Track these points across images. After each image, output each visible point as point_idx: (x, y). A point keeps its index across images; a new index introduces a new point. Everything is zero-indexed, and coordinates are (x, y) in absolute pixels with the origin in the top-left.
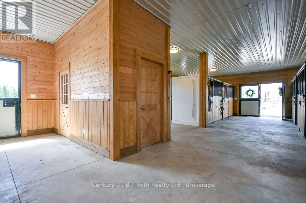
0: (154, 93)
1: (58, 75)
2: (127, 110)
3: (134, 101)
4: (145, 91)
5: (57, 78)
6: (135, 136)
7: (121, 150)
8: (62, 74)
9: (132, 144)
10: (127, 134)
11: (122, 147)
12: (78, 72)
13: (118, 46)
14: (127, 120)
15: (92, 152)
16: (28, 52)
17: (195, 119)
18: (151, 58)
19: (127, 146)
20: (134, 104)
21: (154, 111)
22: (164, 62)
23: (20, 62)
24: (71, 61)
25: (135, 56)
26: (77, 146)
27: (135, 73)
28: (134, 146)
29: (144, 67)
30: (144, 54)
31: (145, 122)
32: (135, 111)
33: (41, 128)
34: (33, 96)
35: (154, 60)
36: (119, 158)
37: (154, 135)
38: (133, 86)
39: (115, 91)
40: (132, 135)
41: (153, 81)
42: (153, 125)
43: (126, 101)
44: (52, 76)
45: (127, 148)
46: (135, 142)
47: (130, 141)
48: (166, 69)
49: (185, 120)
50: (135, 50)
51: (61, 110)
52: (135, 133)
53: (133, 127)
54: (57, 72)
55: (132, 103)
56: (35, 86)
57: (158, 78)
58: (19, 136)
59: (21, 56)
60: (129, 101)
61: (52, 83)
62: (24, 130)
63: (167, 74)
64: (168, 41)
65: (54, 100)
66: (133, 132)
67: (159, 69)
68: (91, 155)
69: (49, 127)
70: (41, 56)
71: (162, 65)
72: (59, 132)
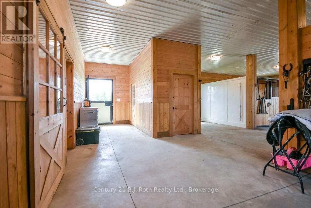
0: (185, 97)
1: (131, 86)
2: (162, 108)
3: (167, 103)
4: (178, 96)
5: (131, 88)
6: (168, 126)
7: (158, 133)
8: (133, 86)
9: (166, 130)
10: (162, 123)
11: (159, 131)
12: (139, 85)
13: (156, 70)
14: (162, 115)
15: (144, 134)
16: (116, 73)
17: (242, 121)
18: (182, 73)
19: (162, 131)
20: (167, 105)
21: (185, 111)
22: (194, 73)
23: (112, 80)
24: (137, 78)
25: (168, 74)
26: (139, 130)
27: (168, 85)
28: (167, 132)
29: (177, 79)
30: (175, 71)
31: (178, 118)
32: (168, 110)
33: (122, 120)
34: (119, 100)
35: (185, 73)
36: (157, 137)
37: (186, 128)
38: (167, 93)
39: (154, 97)
40: (166, 125)
41: (185, 89)
42: (185, 121)
43: (162, 103)
44: (128, 87)
45: (162, 132)
46: (168, 129)
47: (165, 128)
48: (196, 78)
49: (233, 121)
50: (168, 70)
51: (132, 109)
52: (168, 124)
53: (166, 120)
54: (131, 84)
55: (165, 104)
56: (119, 94)
57: (190, 86)
58: (112, 124)
59: (113, 77)
60: (164, 103)
61: (128, 91)
62: (114, 121)
63: (197, 82)
64: (199, 57)
65: (129, 102)
66: (166, 123)
67: (190, 79)
68: (143, 135)
69: (126, 120)
70: (123, 75)
71: (192, 76)
72: (131, 123)
